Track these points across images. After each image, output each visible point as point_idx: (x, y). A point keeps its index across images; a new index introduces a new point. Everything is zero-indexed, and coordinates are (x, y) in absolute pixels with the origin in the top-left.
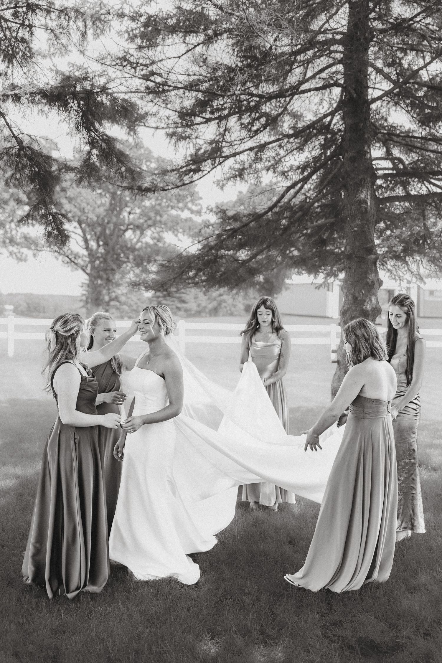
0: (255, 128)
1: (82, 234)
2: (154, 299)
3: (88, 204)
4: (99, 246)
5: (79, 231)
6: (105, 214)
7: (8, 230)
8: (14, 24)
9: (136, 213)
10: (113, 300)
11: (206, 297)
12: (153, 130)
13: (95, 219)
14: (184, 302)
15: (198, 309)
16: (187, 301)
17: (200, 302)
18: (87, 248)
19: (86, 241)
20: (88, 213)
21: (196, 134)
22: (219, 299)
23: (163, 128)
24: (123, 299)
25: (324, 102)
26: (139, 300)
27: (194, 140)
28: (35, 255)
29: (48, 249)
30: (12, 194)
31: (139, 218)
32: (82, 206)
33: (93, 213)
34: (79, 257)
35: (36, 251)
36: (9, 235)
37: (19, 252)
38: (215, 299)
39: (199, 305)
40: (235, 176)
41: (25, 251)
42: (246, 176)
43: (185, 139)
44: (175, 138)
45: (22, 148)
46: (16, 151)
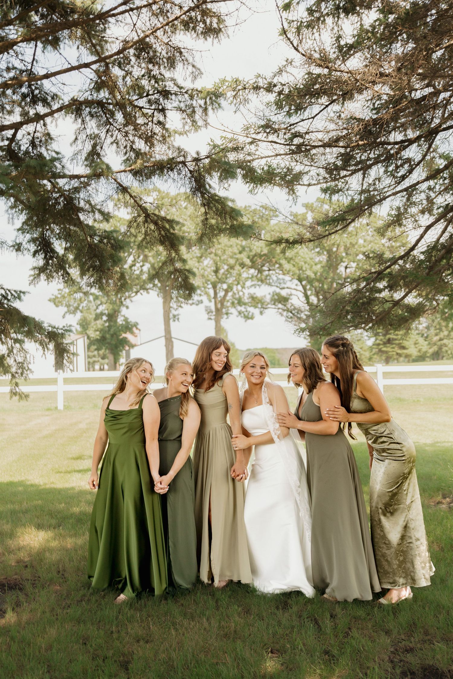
0: (399, 175)
1: (303, 291)
2: (375, 347)
3: (305, 263)
4: (319, 300)
5: (300, 288)
6: (322, 270)
7: (236, 292)
9: (352, 267)
11: (427, 342)
12: (306, 187)
13: (313, 276)
14: (404, 348)
15: (419, 354)
16: (407, 347)
17: (421, 347)
18: (308, 303)
19: (307, 297)
20: (306, 270)
21: (347, 187)
22: (439, 343)
23: (314, 184)
26: (361, 348)
27: (346, 192)
28: (261, 313)
29: (273, 306)
31: (355, 271)
32: (300, 265)
33: (311, 270)
34: (302, 312)
35: (262, 309)
36: (237, 296)
37: (247, 311)
38: (435, 344)
39: (420, 351)
40: (393, 222)
41: (251, 309)
42: (404, 221)
43: (338, 192)
44: (329, 192)
45: (147, 215)
46: (142, 219)
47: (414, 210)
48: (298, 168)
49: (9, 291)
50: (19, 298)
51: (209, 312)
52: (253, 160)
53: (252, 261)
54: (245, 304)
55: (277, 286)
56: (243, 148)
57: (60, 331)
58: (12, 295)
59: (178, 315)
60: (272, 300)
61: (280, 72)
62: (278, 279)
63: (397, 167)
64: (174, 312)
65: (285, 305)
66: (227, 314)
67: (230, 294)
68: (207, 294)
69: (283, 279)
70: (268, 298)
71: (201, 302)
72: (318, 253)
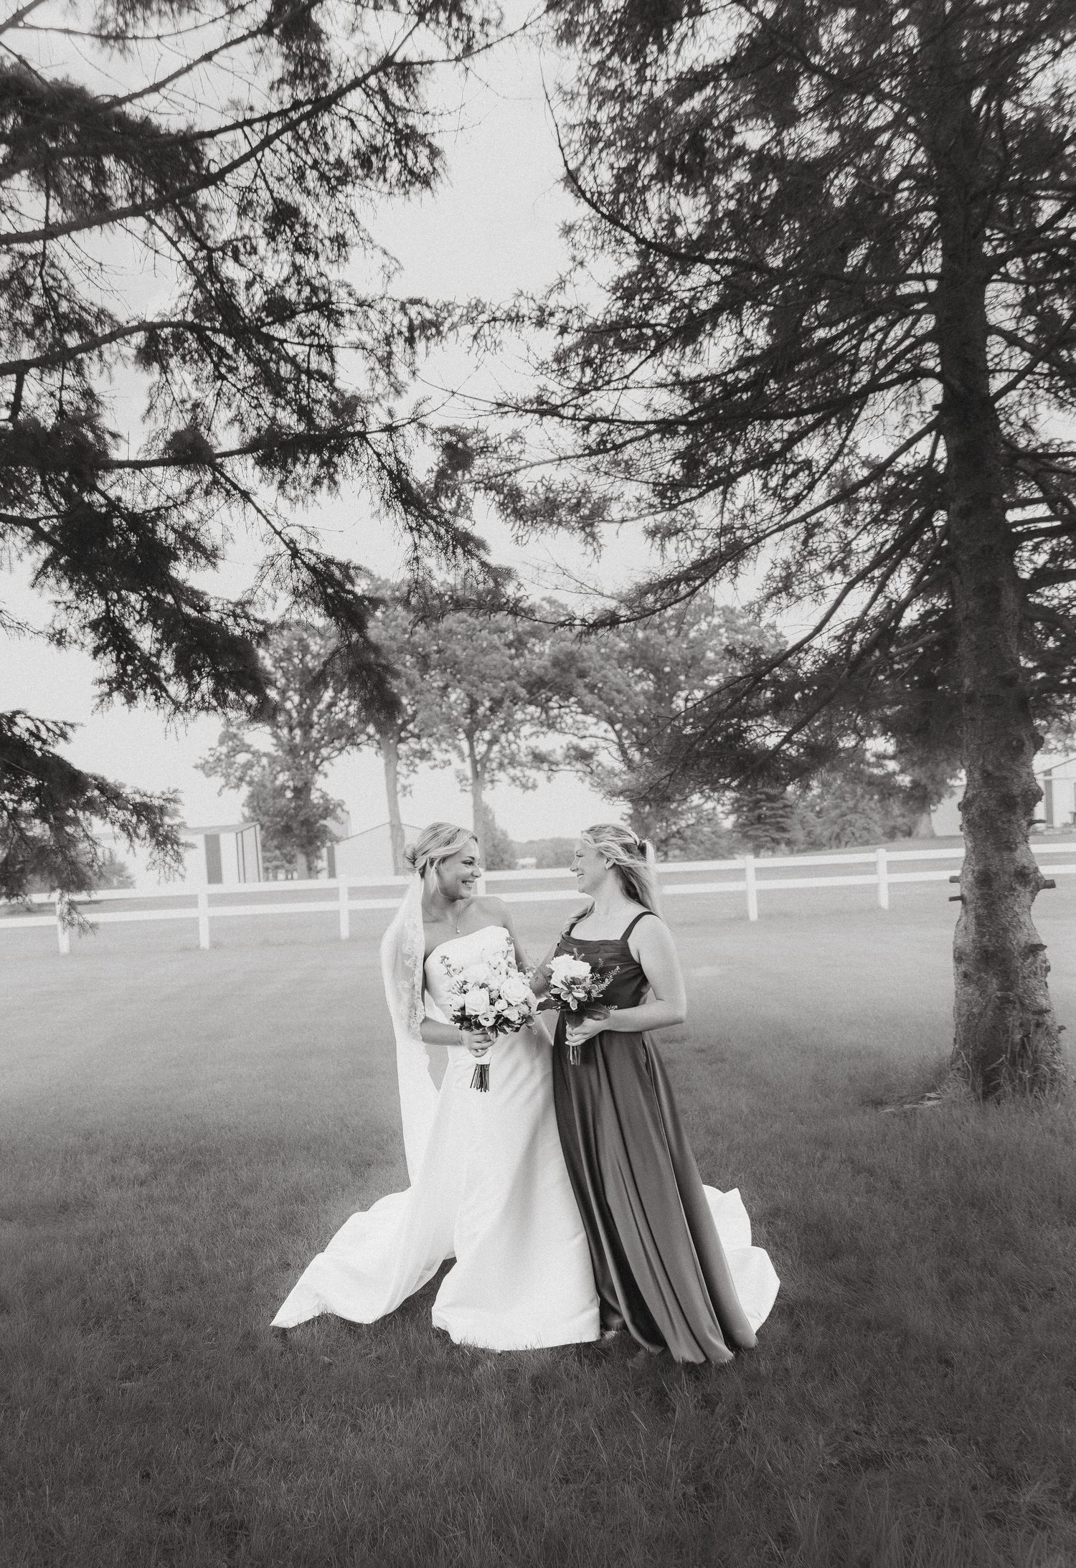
0: (790, 493)
1: (617, 741)
3: (619, 692)
4: (643, 755)
5: (612, 736)
6: (647, 704)
7: (505, 744)
8: (299, 349)
10: (674, 836)
12: (616, 526)
13: (632, 714)
15: (811, 839)
16: (789, 828)
17: (811, 828)
18: (626, 760)
19: (624, 750)
20: (621, 705)
21: (693, 522)
22: (840, 820)
23: (633, 519)
24: (688, 833)
25: (912, 419)
27: (690, 533)
28: (549, 779)
29: (568, 767)
30: (505, 690)
34: (615, 775)
35: (550, 772)
36: (508, 752)
37: (524, 776)
40: (777, 592)
41: (532, 774)
42: (796, 588)
43: (676, 533)
44: (660, 536)
45: (295, 553)
46: (285, 560)
47: (815, 565)
48: (601, 486)
49: (43, 722)
50: (64, 735)
51: (462, 779)
52: (516, 471)
53: (530, 692)
54: (521, 764)
55: (574, 734)
56: (496, 448)
57: (156, 802)
58: (48, 730)
59: (410, 786)
60: (567, 756)
61: (561, 285)
62: (575, 722)
63: (786, 478)
64: (402, 780)
65: (588, 765)
66: (492, 781)
67: (496, 748)
68: (456, 747)
69: (584, 722)
70: (559, 755)
71: (448, 763)
72: (640, 677)
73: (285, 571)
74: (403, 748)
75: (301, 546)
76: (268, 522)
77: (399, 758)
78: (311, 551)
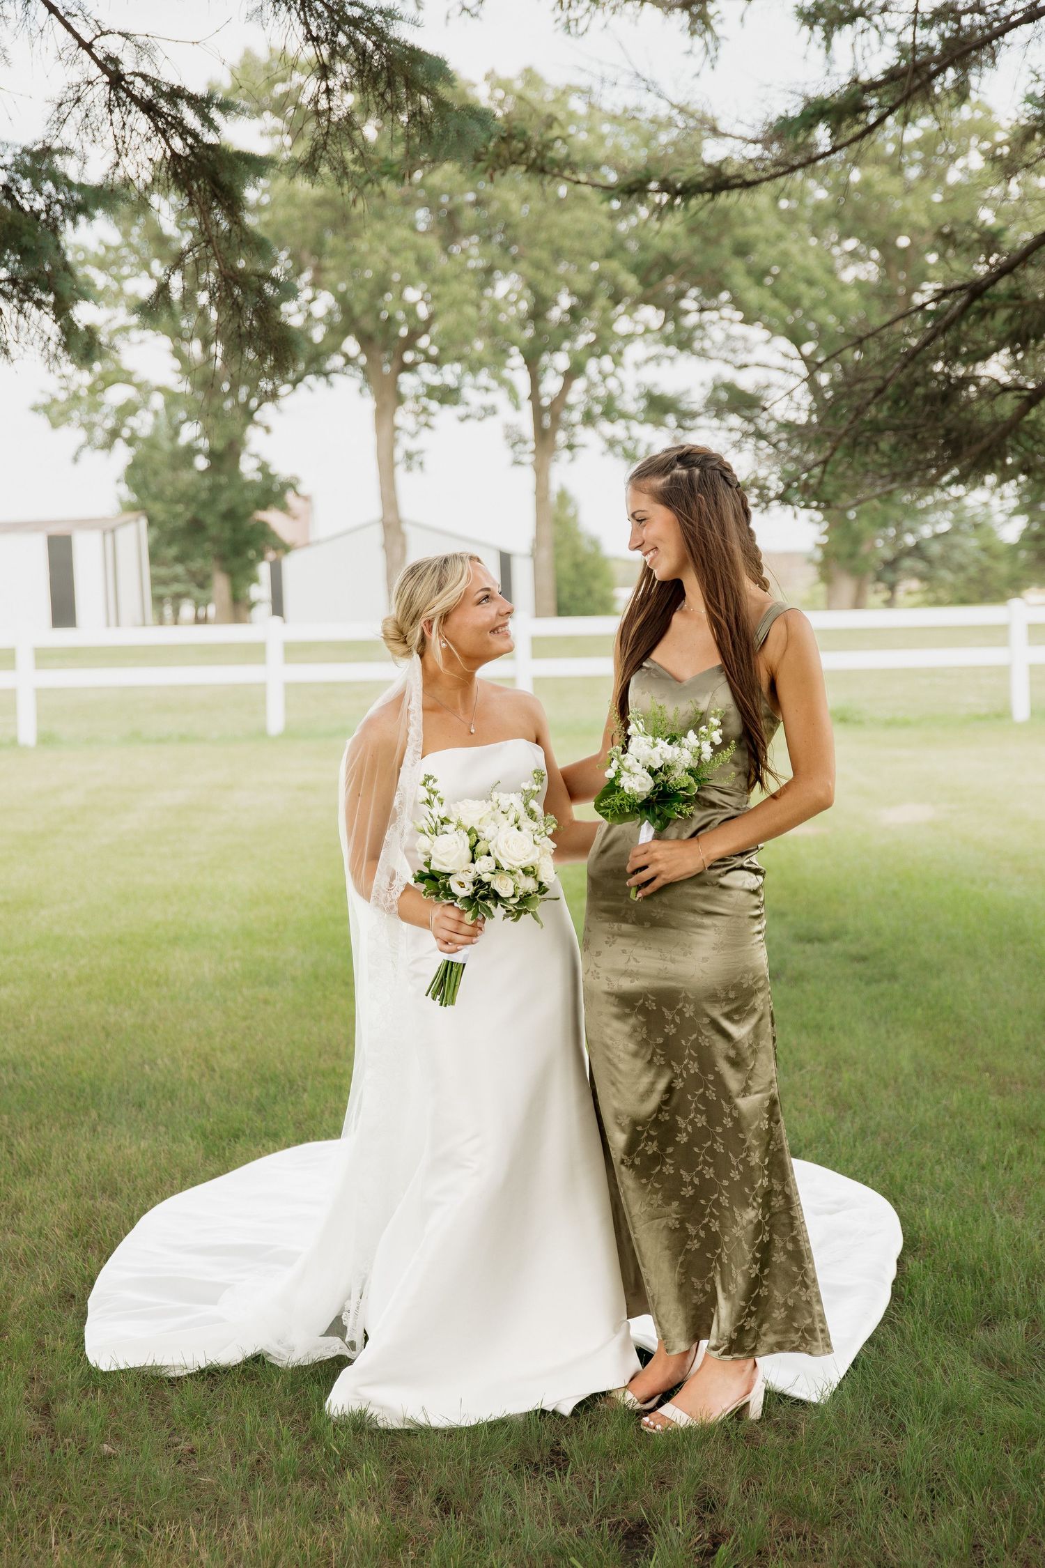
1: (805, 374)
3: (810, 284)
6: (863, 306)
7: (596, 378)
10: (908, 554)
13: (836, 326)
20: (815, 309)
24: (935, 549)
27: (878, 19)
29: (715, 423)
30: (599, 277)
32: (794, 292)
33: (828, 307)
36: (601, 392)
43: (851, 19)
44: (823, 21)
45: (116, 80)
46: (100, 92)
51: (515, 441)
53: (644, 281)
54: (624, 416)
55: (726, 361)
59: (420, 452)
62: (729, 337)
64: (405, 443)
65: (750, 420)
66: (570, 447)
67: (579, 385)
68: (503, 383)
69: (745, 339)
70: (696, 398)
71: (491, 411)
72: (854, 255)
73: (100, 111)
74: (408, 382)
75: (127, 67)
76: (68, 27)
77: (400, 399)
78: (144, 77)
